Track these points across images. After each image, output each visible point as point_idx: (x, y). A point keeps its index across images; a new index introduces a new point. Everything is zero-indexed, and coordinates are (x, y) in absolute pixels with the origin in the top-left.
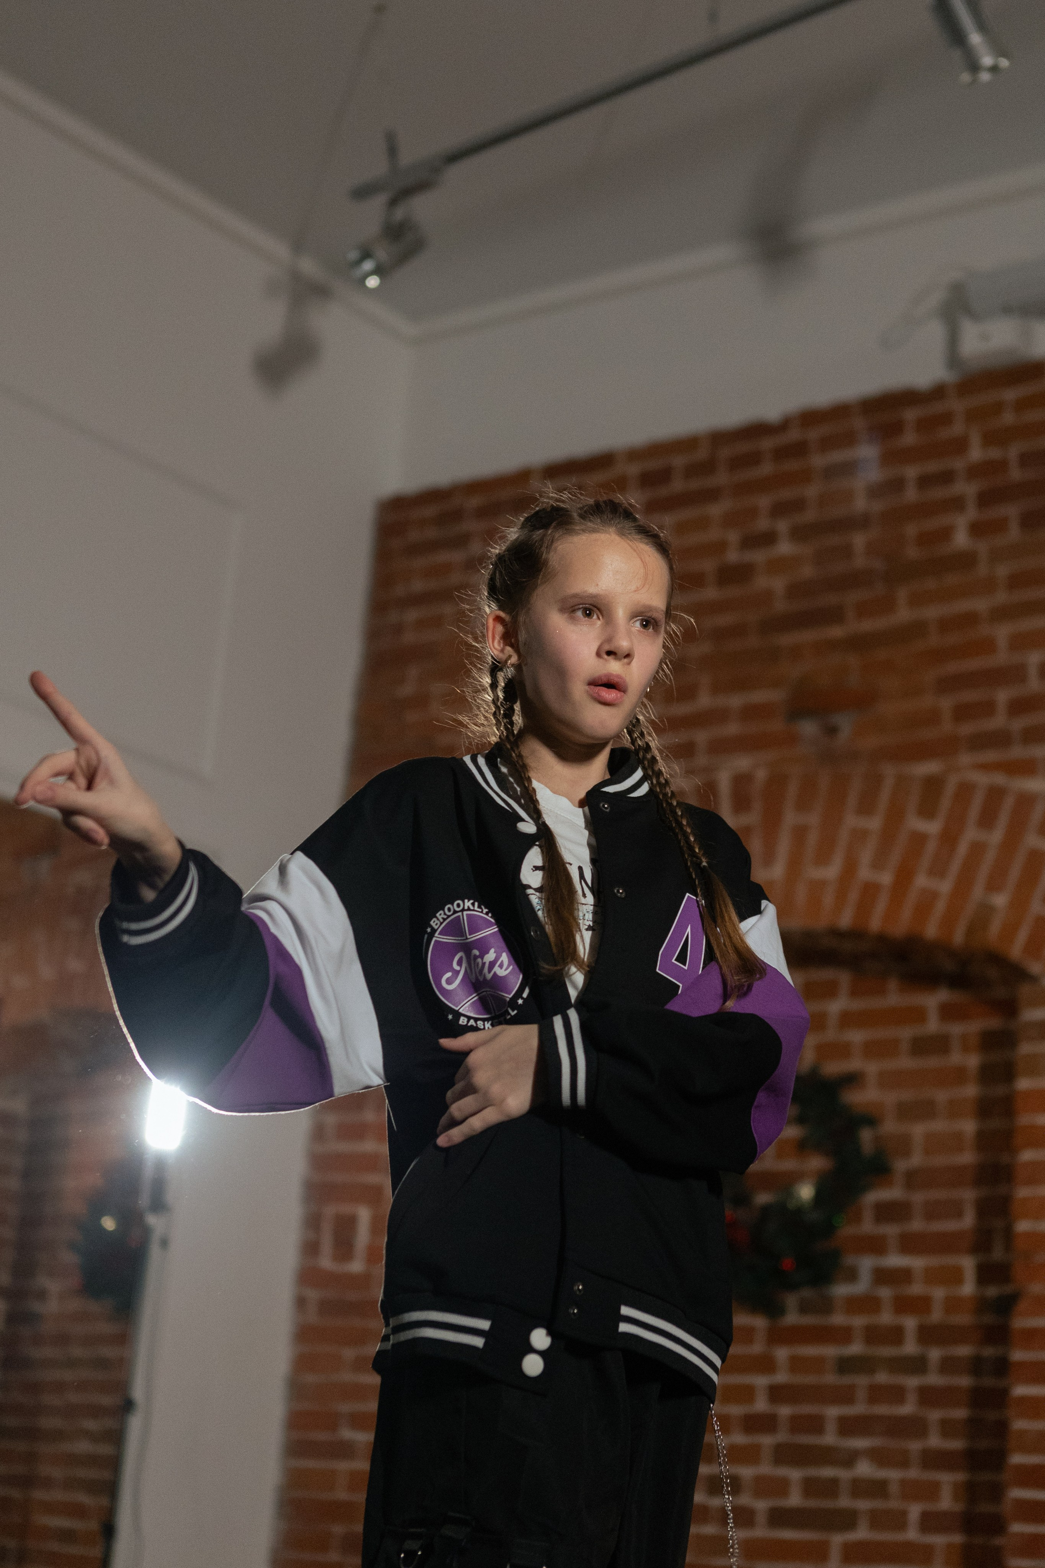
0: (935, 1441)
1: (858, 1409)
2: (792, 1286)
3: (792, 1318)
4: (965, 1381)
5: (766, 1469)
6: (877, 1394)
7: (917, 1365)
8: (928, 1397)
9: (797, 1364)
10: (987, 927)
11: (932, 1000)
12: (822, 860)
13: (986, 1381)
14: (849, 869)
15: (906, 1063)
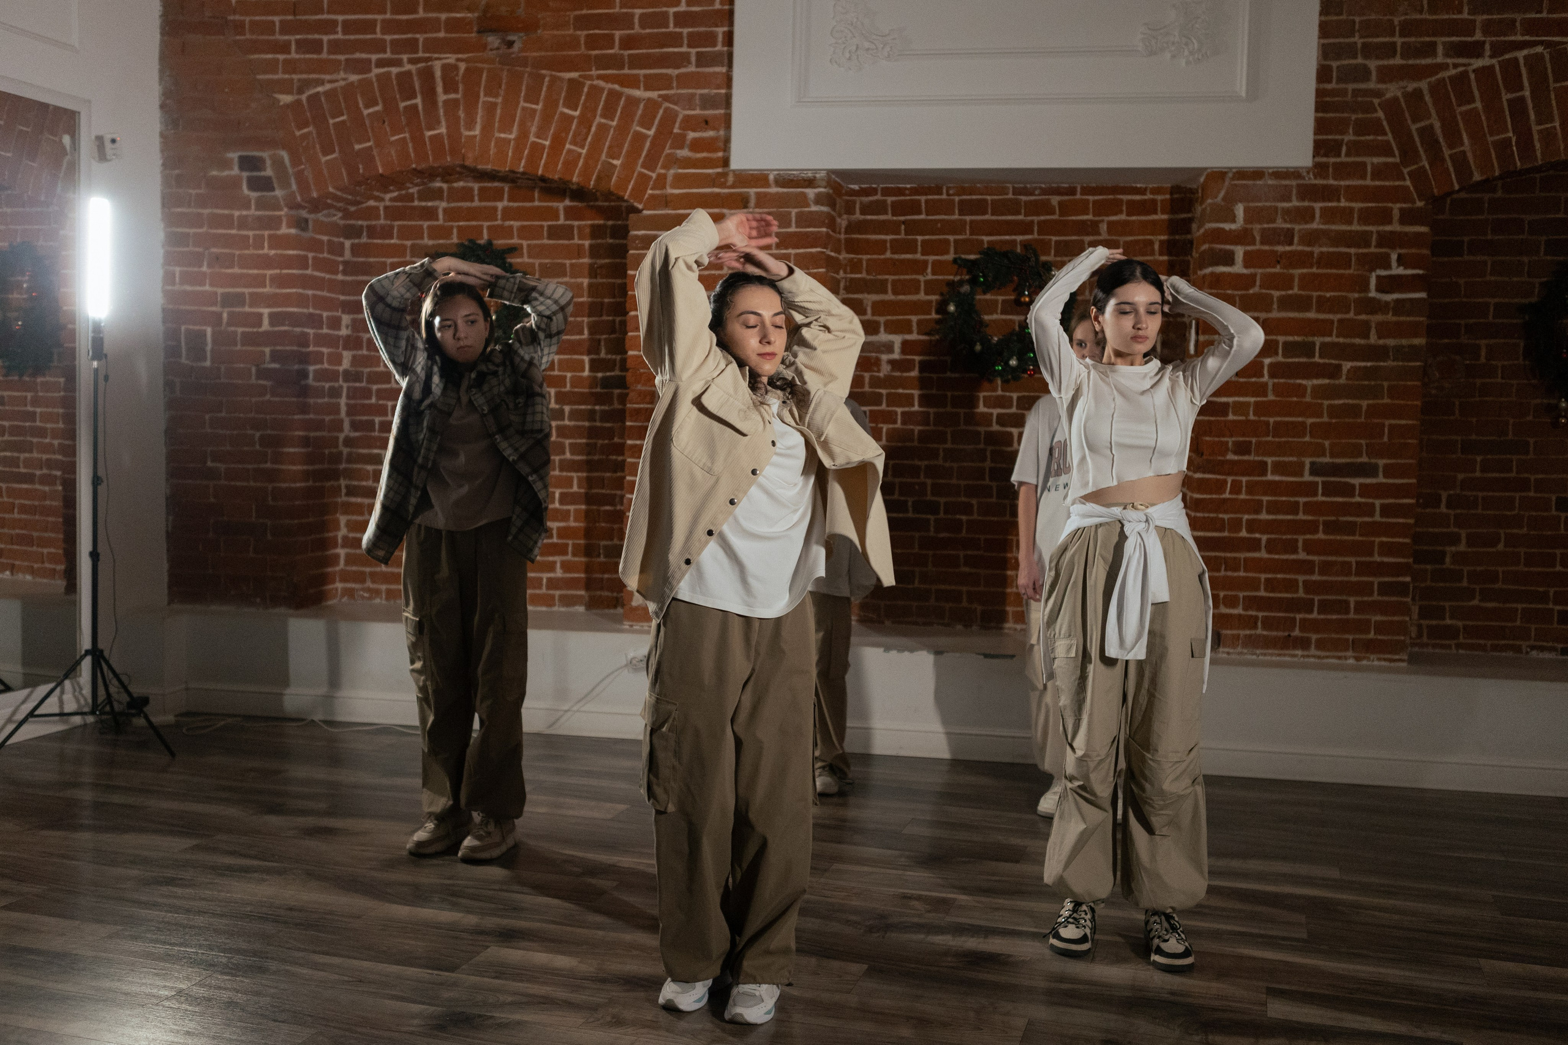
0: (568, 456)
4: (586, 424)
10: (610, 178)
11: (561, 205)
12: (506, 127)
13: (598, 424)
14: (523, 135)
15: (546, 241)
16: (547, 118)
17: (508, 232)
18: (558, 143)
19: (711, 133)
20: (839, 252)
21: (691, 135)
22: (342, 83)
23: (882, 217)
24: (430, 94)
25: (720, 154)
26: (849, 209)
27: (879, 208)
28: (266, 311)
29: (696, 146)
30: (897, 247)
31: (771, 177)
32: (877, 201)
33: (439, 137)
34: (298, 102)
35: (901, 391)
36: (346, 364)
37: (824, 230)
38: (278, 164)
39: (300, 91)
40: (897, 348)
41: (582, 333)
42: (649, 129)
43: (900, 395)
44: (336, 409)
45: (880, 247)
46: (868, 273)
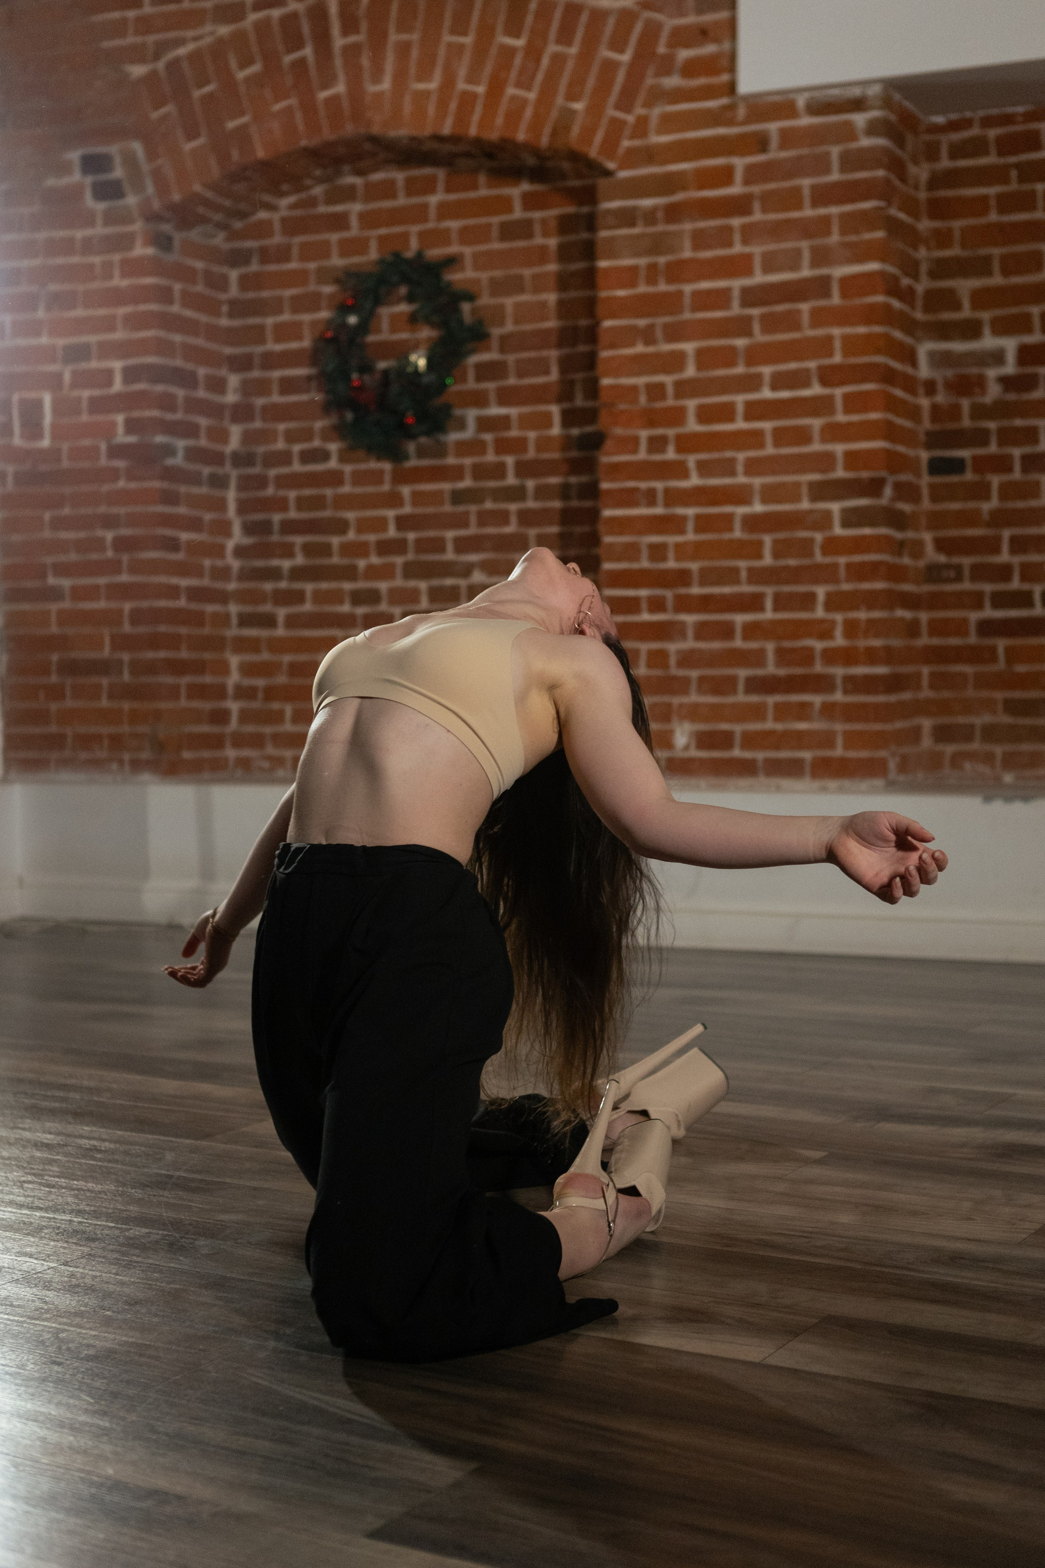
1: (472, 530)
2: (413, 437)
3: (413, 462)
4: (557, 504)
5: (399, 582)
6: (484, 518)
7: (518, 494)
8: (526, 518)
9: (418, 498)
10: (568, 129)
11: (516, 191)
12: (424, 74)
13: (575, 503)
14: (448, 83)
15: (496, 246)
16: (480, 51)
17: (443, 237)
18: (496, 88)
19: (710, 49)
20: (917, 217)
21: (684, 54)
22: (208, 40)
23: (983, 161)
24: (322, 39)
25: (725, 78)
26: (931, 153)
27: (978, 147)
28: (117, 365)
29: (690, 69)
30: (1006, 203)
31: (801, 102)
32: (973, 140)
33: (336, 98)
34: (154, 74)
35: (1018, 422)
36: (234, 443)
37: (881, 173)
38: (130, 161)
39: (157, 57)
40: (1011, 357)
41: (547, 372)
42: (622, 51)
43: (1017, 430)
44: (220, 505)
45: (980, 206)
46: (963, 246)
